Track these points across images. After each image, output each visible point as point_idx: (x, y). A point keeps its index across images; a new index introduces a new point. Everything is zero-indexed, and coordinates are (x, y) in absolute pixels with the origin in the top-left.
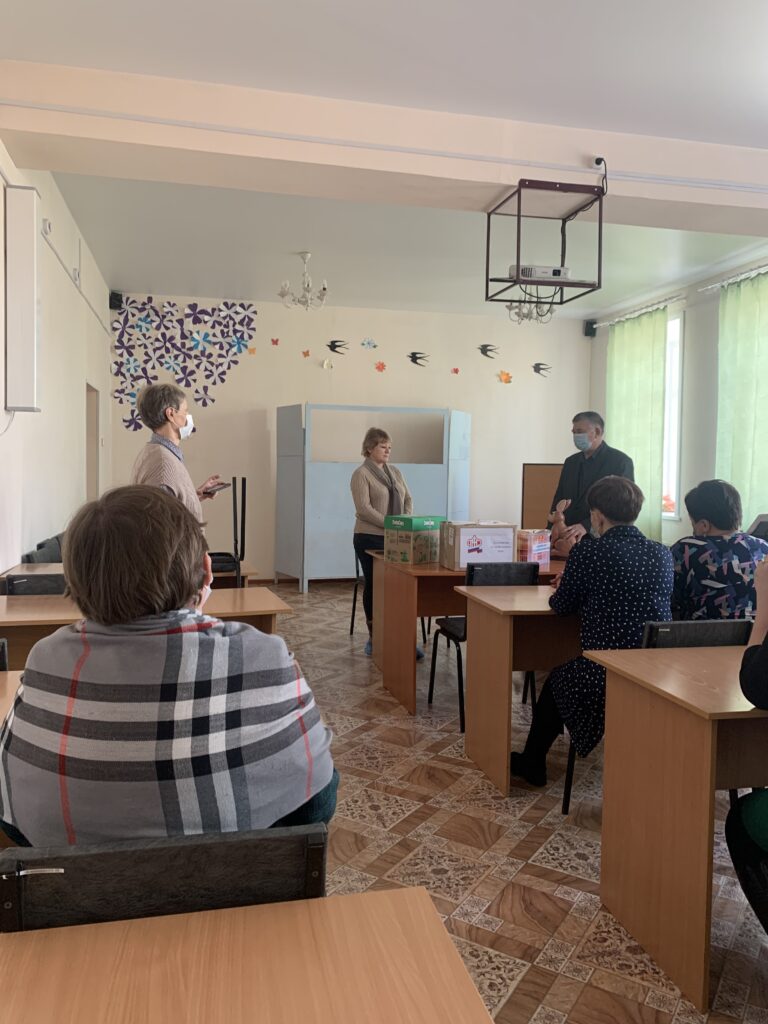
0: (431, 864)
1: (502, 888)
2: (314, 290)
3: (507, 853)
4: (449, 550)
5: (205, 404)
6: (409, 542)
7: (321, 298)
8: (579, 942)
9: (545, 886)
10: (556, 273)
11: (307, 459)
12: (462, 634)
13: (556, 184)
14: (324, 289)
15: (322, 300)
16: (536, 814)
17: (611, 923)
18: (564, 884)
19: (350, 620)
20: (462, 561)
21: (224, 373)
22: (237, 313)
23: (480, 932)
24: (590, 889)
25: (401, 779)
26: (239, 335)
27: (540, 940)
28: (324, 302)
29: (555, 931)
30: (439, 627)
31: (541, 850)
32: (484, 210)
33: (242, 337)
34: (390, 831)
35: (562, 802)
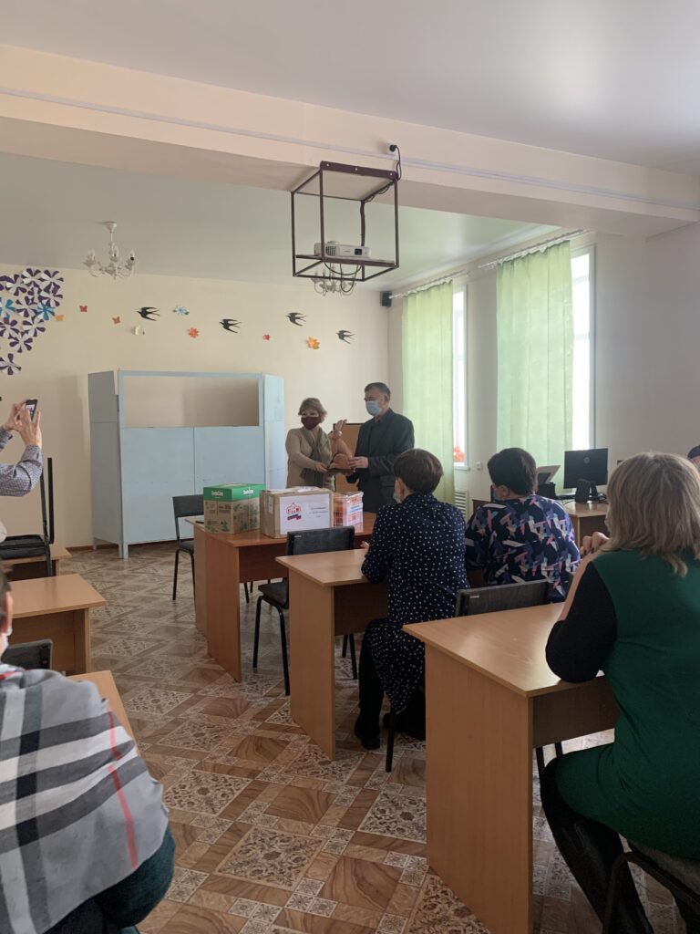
0: (263, 849)
1: (334, 865)
2: (121, 259)
3: (336, 824)
4: (270, 518)
5: (10, 372)
6: (229, 512)
7: (129, 267)
8: (410, 914)
9: (374, 855)
10: (358, 252)
11: (121, 426)
12: (285, 600)
13: (355, 167)
14: (132, 259)
15: (130, 269)
16: (361, 775)
17: (439, 886)
18: (393, 849)
19: (172, 583)
20: (282, 528)
21: (30, 340)
22: (42, 280)
23: (316, 920)
24: (417, 851)
25: (229, 755)
26: (44, 302)
27: (373, 918)
28: (132, 271)
29: (387, 905)
30: (262, 594)
31: (369, 815)
32: (287, 189)
33: (48, 304)
34: (220, 816)
35: (385, 759)
